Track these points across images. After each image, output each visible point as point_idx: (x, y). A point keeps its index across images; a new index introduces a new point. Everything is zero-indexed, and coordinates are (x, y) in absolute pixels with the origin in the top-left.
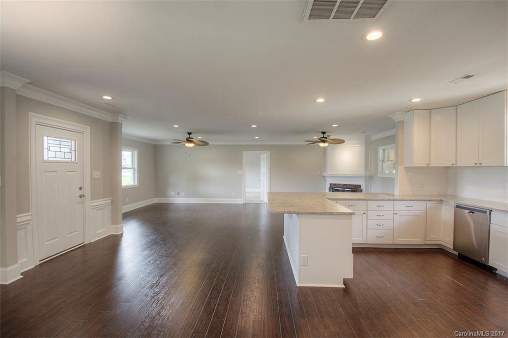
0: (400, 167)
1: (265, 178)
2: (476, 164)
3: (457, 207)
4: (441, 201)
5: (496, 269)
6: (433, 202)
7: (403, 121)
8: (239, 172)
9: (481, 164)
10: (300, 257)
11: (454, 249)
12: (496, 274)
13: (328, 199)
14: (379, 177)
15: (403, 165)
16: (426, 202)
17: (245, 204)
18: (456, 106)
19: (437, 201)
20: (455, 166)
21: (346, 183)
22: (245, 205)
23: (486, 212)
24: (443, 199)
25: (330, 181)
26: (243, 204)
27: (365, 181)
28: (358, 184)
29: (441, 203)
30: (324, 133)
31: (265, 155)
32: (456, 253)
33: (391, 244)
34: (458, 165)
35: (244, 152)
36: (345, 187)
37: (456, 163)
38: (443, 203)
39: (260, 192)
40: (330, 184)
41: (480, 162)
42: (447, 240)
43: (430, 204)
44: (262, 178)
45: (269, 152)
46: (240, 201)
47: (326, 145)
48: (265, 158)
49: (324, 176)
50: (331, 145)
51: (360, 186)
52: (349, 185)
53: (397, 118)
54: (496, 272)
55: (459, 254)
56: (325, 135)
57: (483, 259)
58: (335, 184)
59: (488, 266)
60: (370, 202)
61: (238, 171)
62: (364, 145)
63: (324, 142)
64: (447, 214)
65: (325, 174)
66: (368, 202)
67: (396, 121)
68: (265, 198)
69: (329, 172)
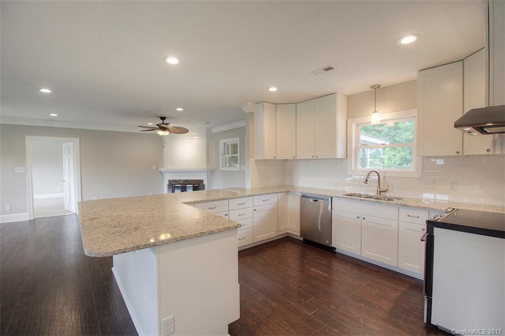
0: (251, 160)
1: (72, 179)
2: (313, 157)
3: (303, 196)
4: (288, 191)
5: (335, 248)
6: (283, 194)
7: (253, 113)
8: (19, 170)
9: (317, 157)
10: (160, 322)
11: (301, 236)
12: (335, 252)
13: (184, 203)
14: (222, 171)
15: (253, 158)
16: (278, 194)
17: (34, 220)
18: (296, 104)
19: (285, 192)
20: (295, 158)
21: (187, 179)
22: (33, 222)
23: (328, 199)
24: (289, 190)
25: (167, 178)
26: (29, 220)
27: (207, 176)
28: (199, 179)
29: (288, 194)
30: (163, 118)
31: (71, 144)
32: (302, 239)
33: (252, 244)
34: (298, 158)
35: (26, 137)
36: (186, 183)
37: (296, 157)
38: (289, 193)
39: (62, 198)
40: (169, 181)
41: (316, 155)
42: (294, 229)
43: (280, 196)
44: (65, 179)
45: (78, 139)
46: (24, 217)
47: (166, 133)
48: (70, 148)
49: (160, 172)
50: (172, 134)
51: (202, 181)
52: (191, 180)
53: (248, 109)
54: (336, 251)
55: (304, 239)
56: (164, 121)
57: (327, 242)
58: (174, 181)
59: (332, 247)
60: (232, 200)
61: (16, 168)
62: (205, 137)
63: (164, 129)
64: (294, 204)
65: (162, 170)
66: (230, 200)
67: (246, 112)
68: (73, 207)
69: (167, 167)
